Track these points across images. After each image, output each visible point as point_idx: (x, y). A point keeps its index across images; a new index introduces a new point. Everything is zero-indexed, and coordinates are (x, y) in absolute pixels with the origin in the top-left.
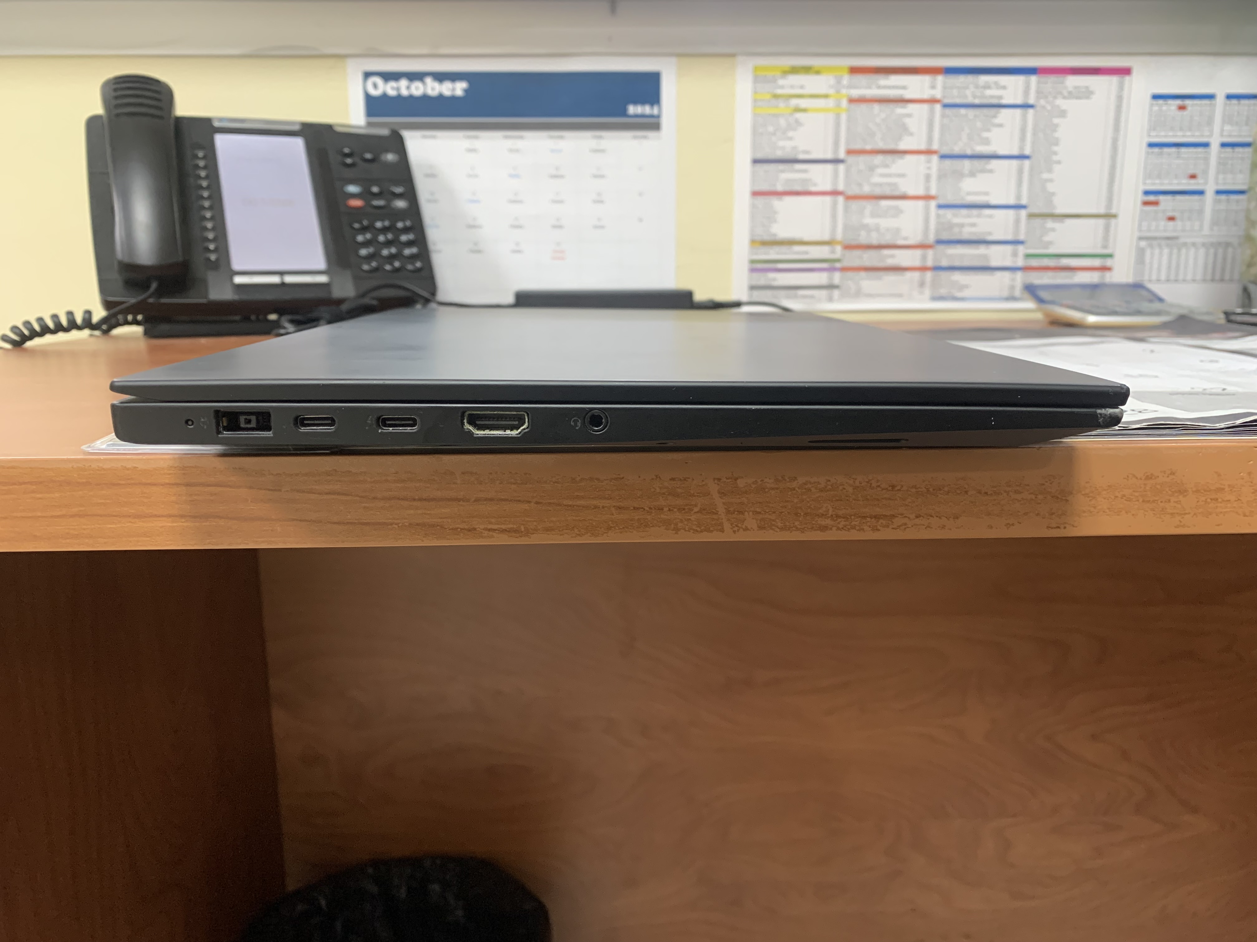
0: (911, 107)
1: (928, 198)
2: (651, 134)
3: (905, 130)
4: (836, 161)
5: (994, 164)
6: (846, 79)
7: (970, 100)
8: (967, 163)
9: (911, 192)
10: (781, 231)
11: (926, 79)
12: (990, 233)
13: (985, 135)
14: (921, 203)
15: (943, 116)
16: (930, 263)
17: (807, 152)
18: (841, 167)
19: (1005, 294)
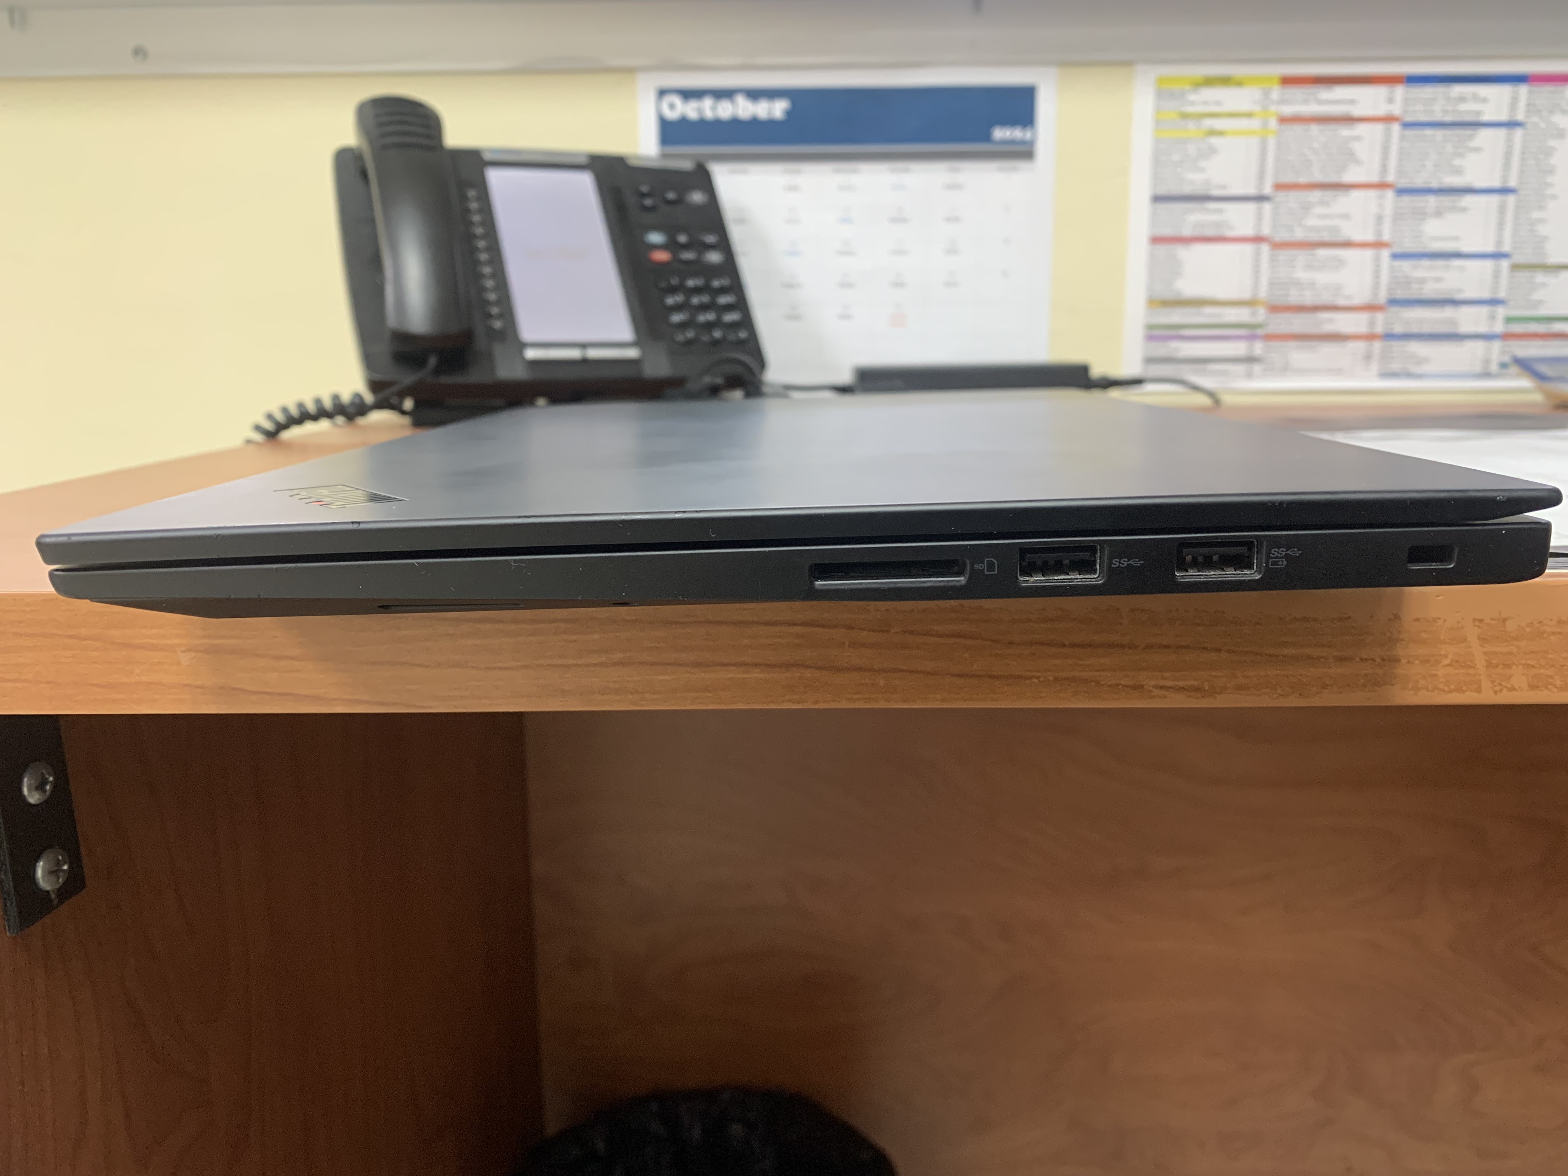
0: (1361, 129)
1: (1378, 245)
2: (1022, 165)
3: (1351, 157)
4: (1260, 198)
5: (1468, 200)
6: (1276, 92)
7: (1438, 117)
8: (1432, 200)
9: (1358, 237)
10: (1187, 287)
11: (1381, 91)
12: (1459, 291)
13: (1457, 162)
14: (1369, 253)
15: (1402, 138)
16: (1379, 329)
17: (1224, 187)
18: (1267, 207)
19: (1478, 369)
